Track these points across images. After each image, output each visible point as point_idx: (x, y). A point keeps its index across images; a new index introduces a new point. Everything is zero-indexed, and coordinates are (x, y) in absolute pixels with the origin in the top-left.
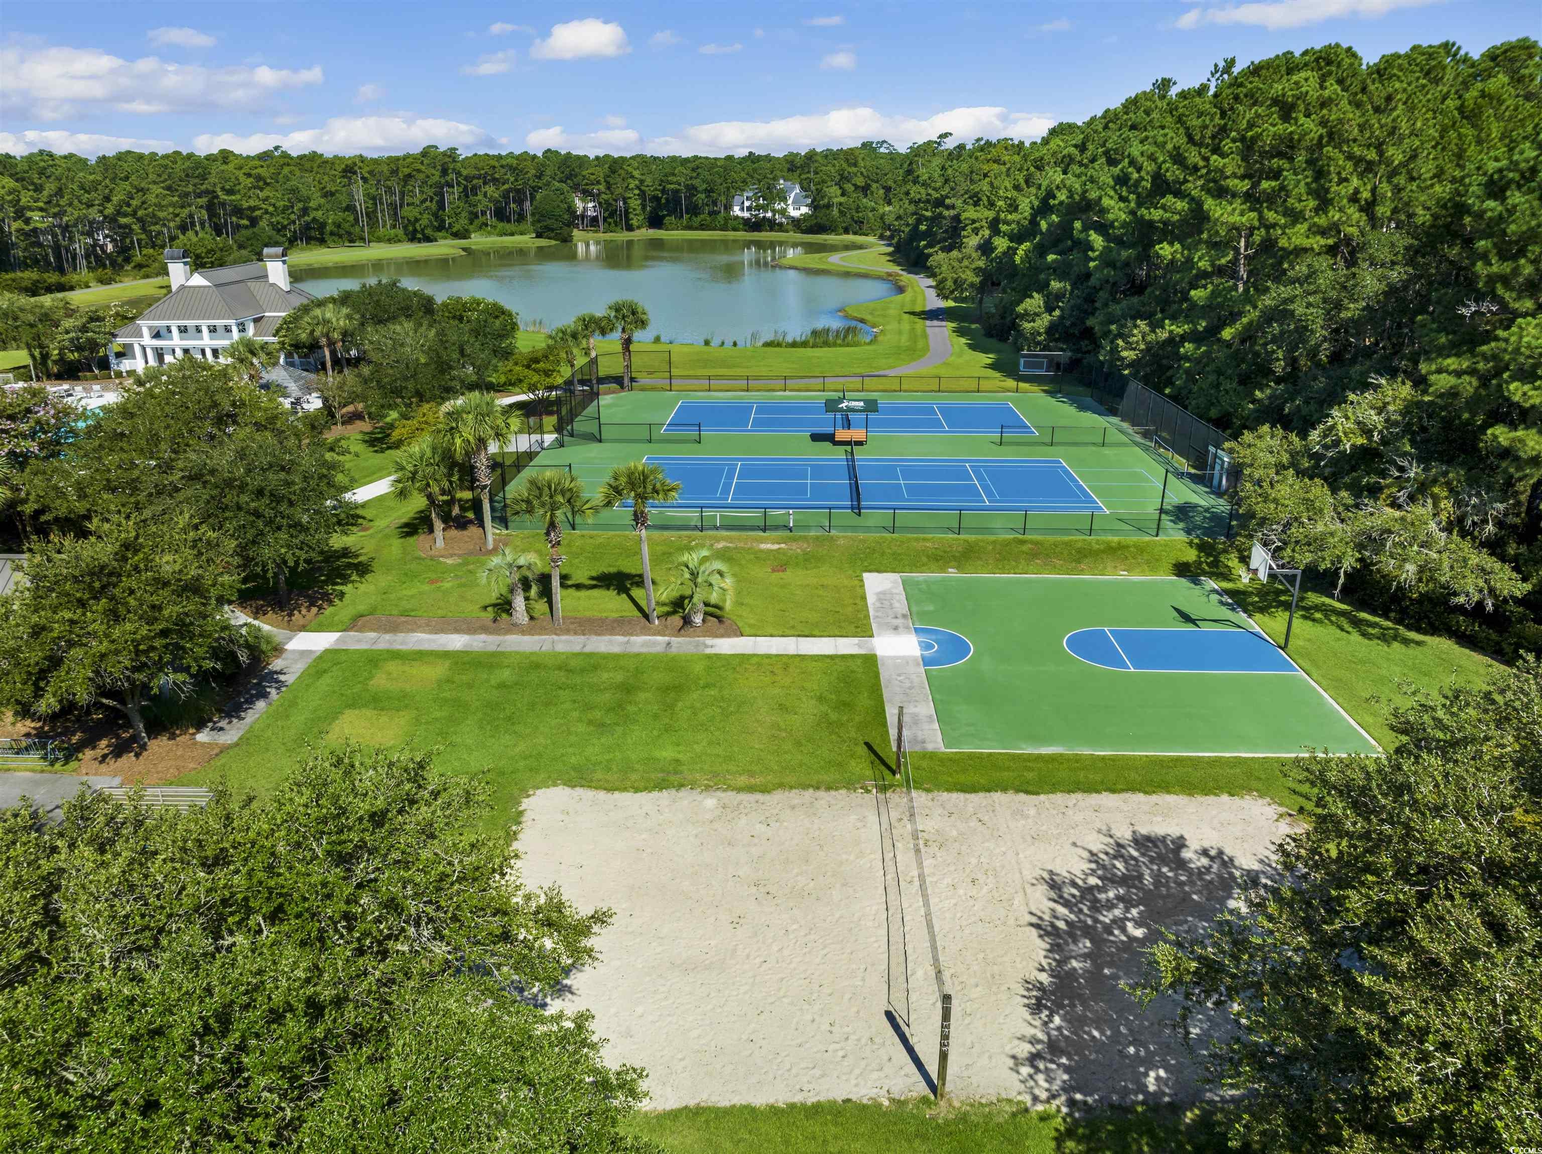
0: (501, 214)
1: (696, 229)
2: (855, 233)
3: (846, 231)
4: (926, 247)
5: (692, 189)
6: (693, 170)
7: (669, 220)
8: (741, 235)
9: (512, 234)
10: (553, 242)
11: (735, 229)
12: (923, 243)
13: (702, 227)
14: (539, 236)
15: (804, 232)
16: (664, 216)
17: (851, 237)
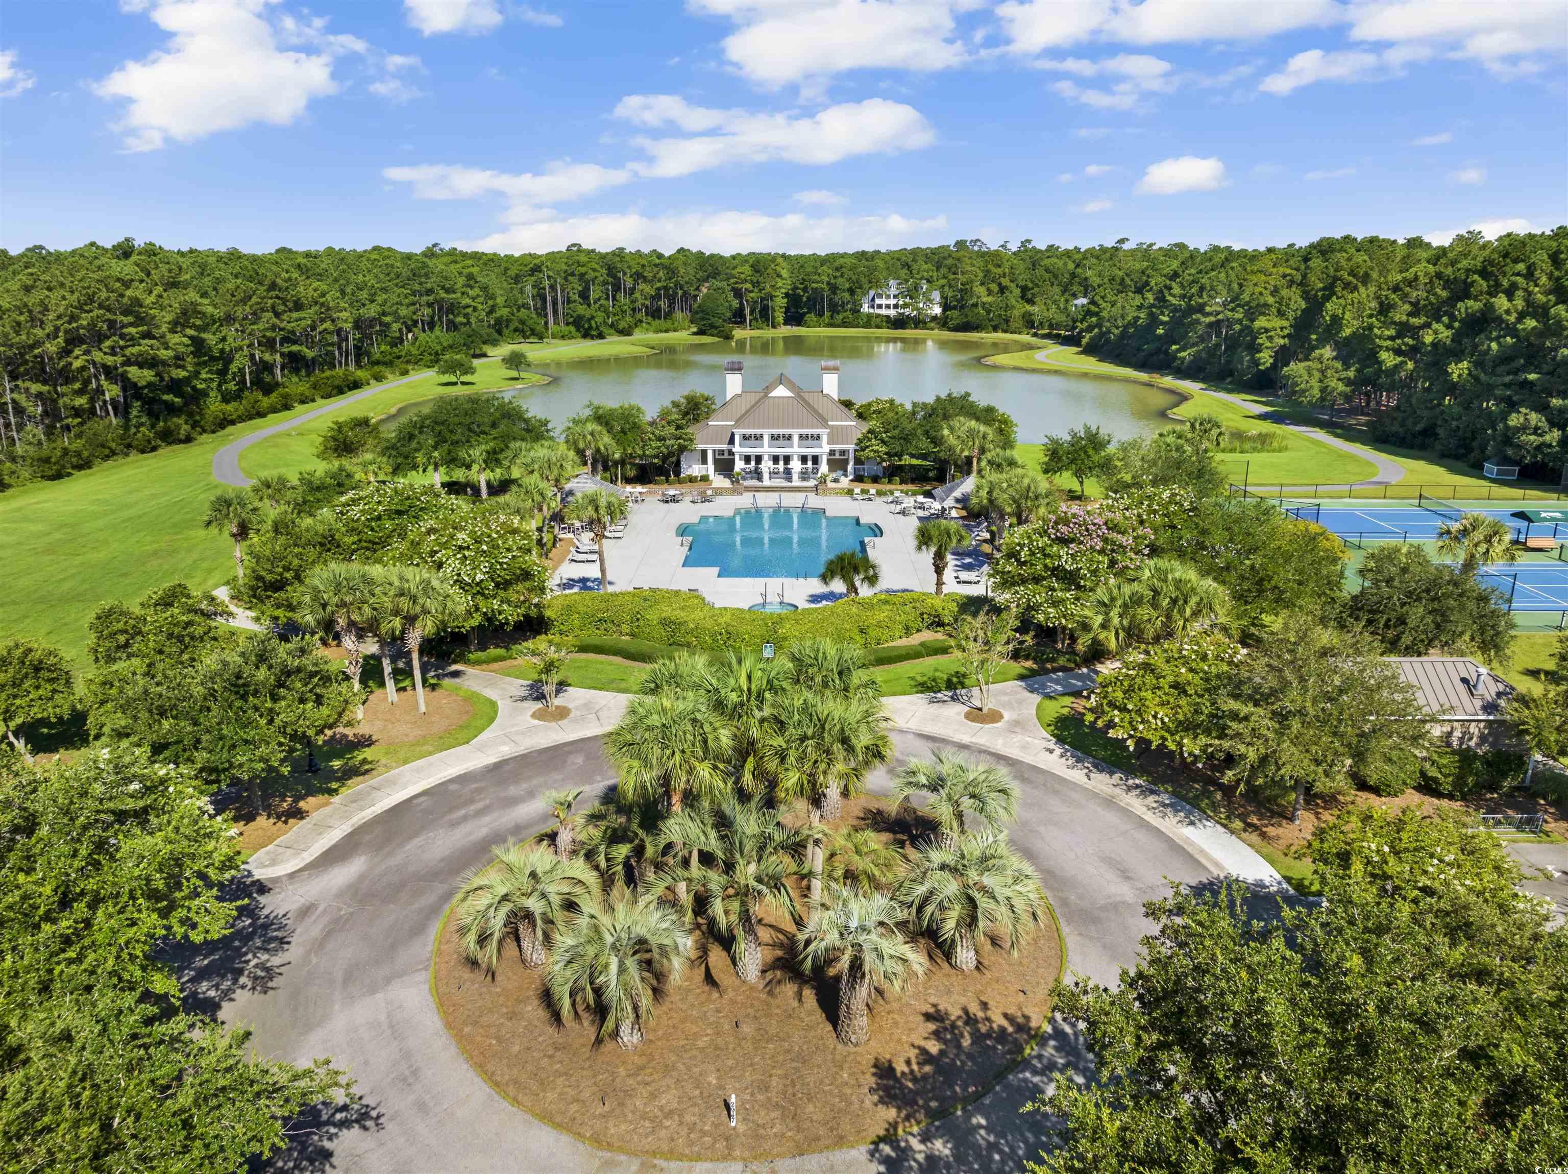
0: (655, 313)
1: (839, 326)
2: (1005, 331)
3: (995, 329)
4: (1178, 351)
5: (834, 289)
6: (837, 269)
7: (811, 317)
8: (885, 332)
9: (667, 331)
10: (716, 339)
11: (878, 327)
12: (1174, 347)
13: (845, 324)
14: (701, 332)
15: (950, 330)
16: (804, 314)
17: (1000, 335)
